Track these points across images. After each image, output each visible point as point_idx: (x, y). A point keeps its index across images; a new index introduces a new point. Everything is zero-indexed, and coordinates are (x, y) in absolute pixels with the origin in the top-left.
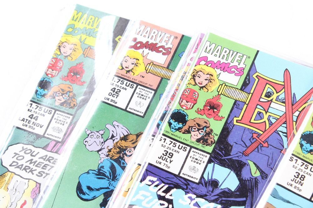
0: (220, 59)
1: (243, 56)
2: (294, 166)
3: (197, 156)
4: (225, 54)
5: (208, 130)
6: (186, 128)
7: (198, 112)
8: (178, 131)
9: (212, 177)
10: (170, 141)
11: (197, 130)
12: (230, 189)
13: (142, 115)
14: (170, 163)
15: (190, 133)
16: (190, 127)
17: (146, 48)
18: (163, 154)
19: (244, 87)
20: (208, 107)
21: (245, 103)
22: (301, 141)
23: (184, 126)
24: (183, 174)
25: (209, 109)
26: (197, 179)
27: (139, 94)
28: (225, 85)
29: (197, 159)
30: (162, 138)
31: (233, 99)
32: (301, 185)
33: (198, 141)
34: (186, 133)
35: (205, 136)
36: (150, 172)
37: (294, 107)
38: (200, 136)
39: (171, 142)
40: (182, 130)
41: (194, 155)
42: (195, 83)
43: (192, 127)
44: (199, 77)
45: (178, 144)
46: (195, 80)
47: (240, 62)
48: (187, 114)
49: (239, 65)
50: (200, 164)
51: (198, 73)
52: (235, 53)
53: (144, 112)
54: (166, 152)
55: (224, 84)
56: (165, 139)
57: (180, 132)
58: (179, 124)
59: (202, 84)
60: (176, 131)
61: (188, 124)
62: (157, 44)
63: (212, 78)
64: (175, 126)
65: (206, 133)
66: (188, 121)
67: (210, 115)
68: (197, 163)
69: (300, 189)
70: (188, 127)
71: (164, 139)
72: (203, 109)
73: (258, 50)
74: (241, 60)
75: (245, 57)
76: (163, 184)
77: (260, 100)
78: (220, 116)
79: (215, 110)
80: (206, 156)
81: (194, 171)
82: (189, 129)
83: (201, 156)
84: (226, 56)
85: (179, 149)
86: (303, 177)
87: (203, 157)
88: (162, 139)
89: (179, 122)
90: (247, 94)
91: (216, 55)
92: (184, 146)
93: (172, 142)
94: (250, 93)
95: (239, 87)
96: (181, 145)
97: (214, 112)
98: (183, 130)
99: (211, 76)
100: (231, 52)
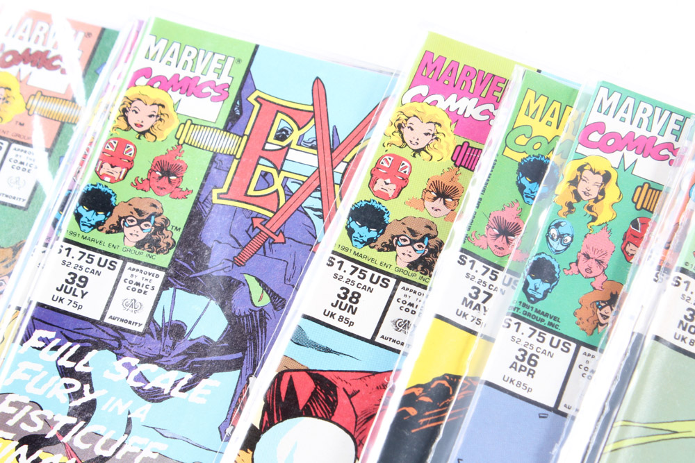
0: (179, 71)
1: (226, 60)
2: (336, 276)
3: (139, 278)
4: (190, 59)
5: (159, 220)
6: (113, 220)
7: (137, 184)
8: (96, 230)
9: (171, 317)
10: (80, 252)
11: (135, 223)
12: (208, 338)
13: (23, 204)
14: (82, 297)
15: (123, 231)
16: (120, 218)
17: (26, 63)
18: (67, 281)
19: (230, 125)
20: (158, 173)
21: (235, 156)
22: (350, 223)
23: (109, 217)
24: (111, 317)
25: (160, 178)
26: (140, 325)
27: (16, 161)
28: (192, 124)
29: (138, 284)
30: (62, 247)
31: (209, 151)
32: (353, 313)
33: (140, 245)
34: (113, 231)
35: (155, 233)
36: (39, 320)
37: (335, 154)
38: (142, 236)
39: (82, 254)
40: (105, 226)
41: (132, 275)
42: (129, 125)
43: (125, 218)
44: (136, 112)
45: (97, 256)
46: (126, 119)
47: (220, 72)
48: (113, 192)
49: (218, 78)
50: (145, 293)
51: (133, 105)
52: (210, 54)
53: (27, 198)
54: (72, 276)
55: (189, 122)
56: (69, 249)
57: (101, 230)
58: (97, 215)
59: (142, 126)
60: (92, 229)
61: (117, 213)
62: (47, 52)
63: (163, 111)
64: (89, 221)
65: (155, 227)
66: (116, 206)
67: (162, 189)
68: (140, 291)
69: (350, 321)
70: (117, 219)
71: (66, 249)
72: (147, 179)
73: (258, 43)
74: (222, 69)
75: (230, 60)
76: (69, 344)
77: (266, 148)
78: (184, 189)
79: (173, 178)
80: (157, 276)
81: (134, 309)
82: (119, 223)
83: (147, 276)
84: (190, 63)
85: (101, 266)
86: (356, 295)
87: (150, 277)
88: (63, 249)
89: (97, 211)
90: (238, 137)
91: (169, 63)
92: (110, 259)
93: (84, 254)
94: (244, 135)
95: (221, 125)
96: (104, 257)
97: (170, 181)
98: (107, 226)
99: (160, 107)
100: (202, 53)
